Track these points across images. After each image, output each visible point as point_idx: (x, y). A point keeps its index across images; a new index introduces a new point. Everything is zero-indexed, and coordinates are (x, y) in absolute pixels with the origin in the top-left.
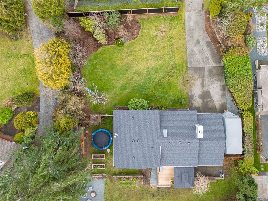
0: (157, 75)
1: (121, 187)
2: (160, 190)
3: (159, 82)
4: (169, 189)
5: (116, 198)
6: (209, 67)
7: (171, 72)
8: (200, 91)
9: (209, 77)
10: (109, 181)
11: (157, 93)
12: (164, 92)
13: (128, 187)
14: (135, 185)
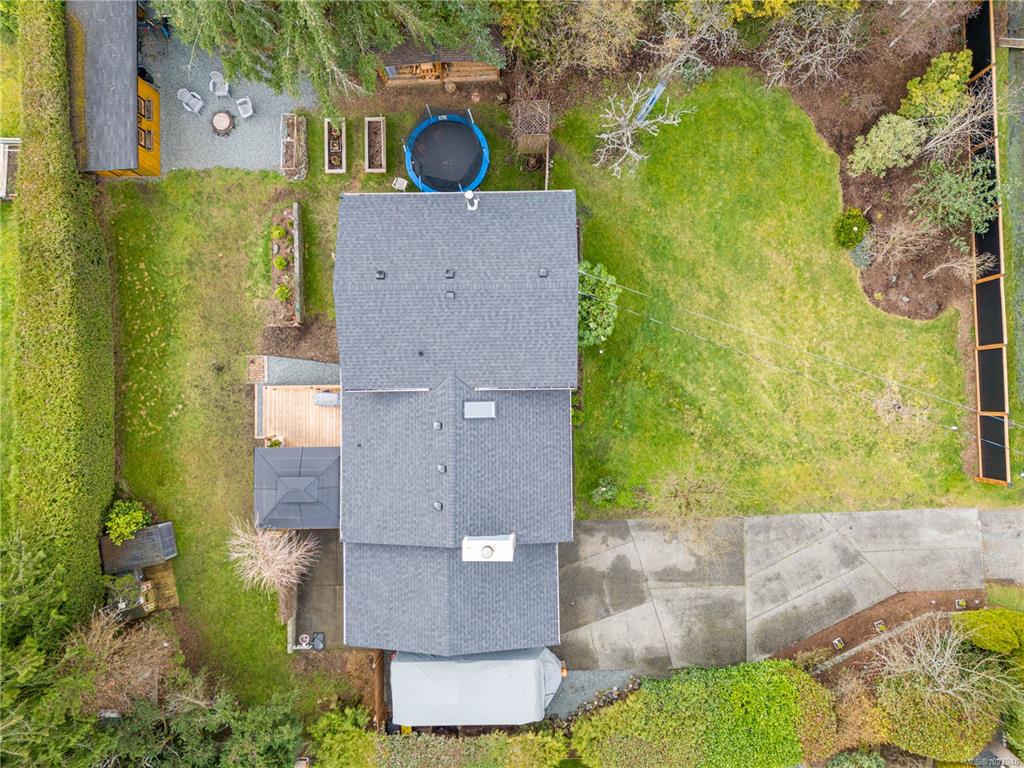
0: (713, 389)
1: (251, 237)
2: (244, 396)
3: (682, 396)
4: (248, 433)
5: (211, 215)
6: (743, 603)
7: (726, 445)
8: (644, 563)
9: (701, 602)
10: (276, 189)
11: (635, 387)
12: (639, 416)
13: (255, 265)
14: (263, 293)
